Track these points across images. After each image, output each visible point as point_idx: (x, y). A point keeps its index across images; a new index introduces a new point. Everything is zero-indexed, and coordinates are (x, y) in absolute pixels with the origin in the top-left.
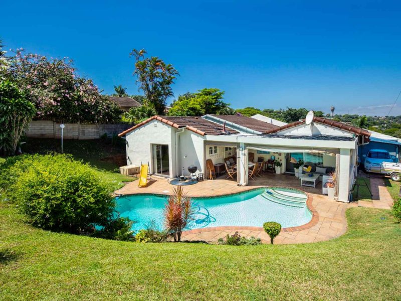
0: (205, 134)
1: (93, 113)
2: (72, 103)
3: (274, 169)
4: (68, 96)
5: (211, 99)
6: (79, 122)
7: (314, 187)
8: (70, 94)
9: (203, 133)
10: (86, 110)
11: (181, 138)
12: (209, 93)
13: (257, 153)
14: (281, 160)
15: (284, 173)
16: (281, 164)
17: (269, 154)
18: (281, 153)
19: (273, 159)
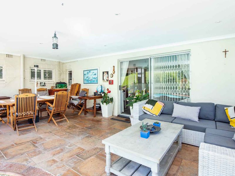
13: (84, 84)
14: (110, 92)
15: (119, 116)
16: (112, 100)
17: (97, 83)
18: (113, 81)
19: (99, 90)
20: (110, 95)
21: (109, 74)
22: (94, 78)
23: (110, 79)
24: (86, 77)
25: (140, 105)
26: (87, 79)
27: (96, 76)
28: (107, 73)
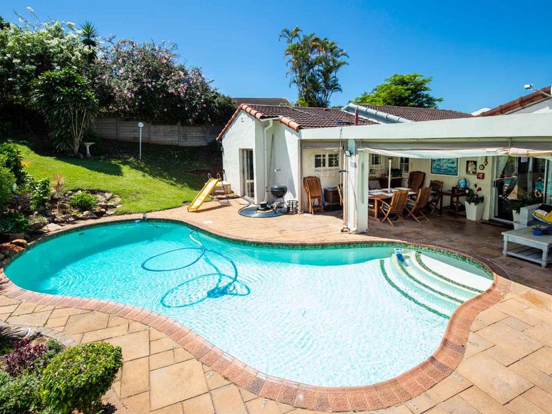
0: (300, 128)
1: (186, 109)
2: (154, 95)
3: (463, 208)
4: (150, 86)
5: (403, 91)
6: (179, 123)
7: (544, 264)
8: (151, 84)
9: (295, 125)
10: (179, 106)
11: (276, 138)
12: (403, 82)
13: (432, 173)
14: (480, 189)
15: (490, 220)
16: (482, 199)
17: (457, 175)
18: (484, 174)
19: (462, 185)
20: (480, 194)
21: (478, 165)
22: (451, 168)
23: (479, 171)
24: (435, 165)
25: (529, 211)
26: (438, 167)
27: (455, 165)
28: (475, 163)
